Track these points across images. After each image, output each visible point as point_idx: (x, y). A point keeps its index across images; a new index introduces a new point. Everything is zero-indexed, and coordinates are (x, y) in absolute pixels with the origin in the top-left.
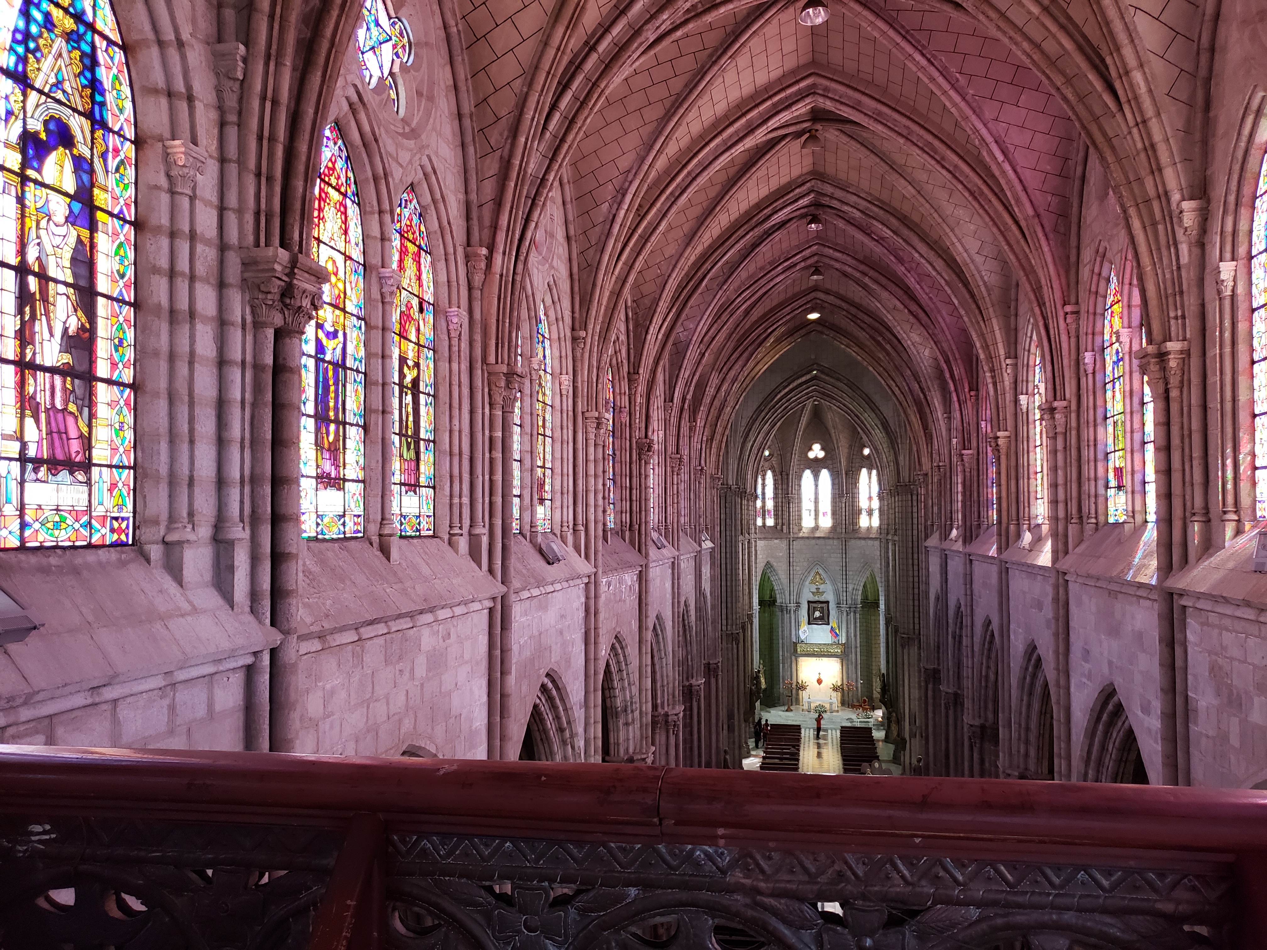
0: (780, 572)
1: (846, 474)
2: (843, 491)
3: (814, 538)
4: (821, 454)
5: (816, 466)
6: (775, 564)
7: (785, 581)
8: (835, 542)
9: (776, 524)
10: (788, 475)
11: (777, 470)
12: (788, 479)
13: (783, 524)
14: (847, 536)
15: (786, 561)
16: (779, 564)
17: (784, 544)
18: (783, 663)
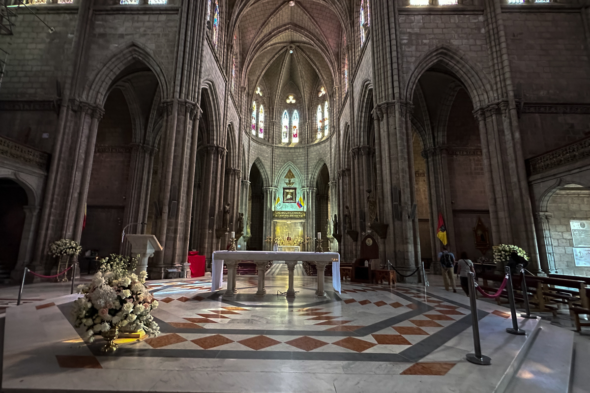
0: (266, 167)
1: (308, 109)
2: (306, 119)
3: (288, 148)
4: (294, 101)
5: (291, 108)
6: (263, 160)
7: (269, 173)
8: (301, 150)
9: (265, 138)
10: (273, 109)
11: (267, 106)
12: (273, 112)
13: (269, 138)
14: (308, 145)
15: (269, 159)
16: (266, 161)
17: (269, 150)
18: (266, 226)
